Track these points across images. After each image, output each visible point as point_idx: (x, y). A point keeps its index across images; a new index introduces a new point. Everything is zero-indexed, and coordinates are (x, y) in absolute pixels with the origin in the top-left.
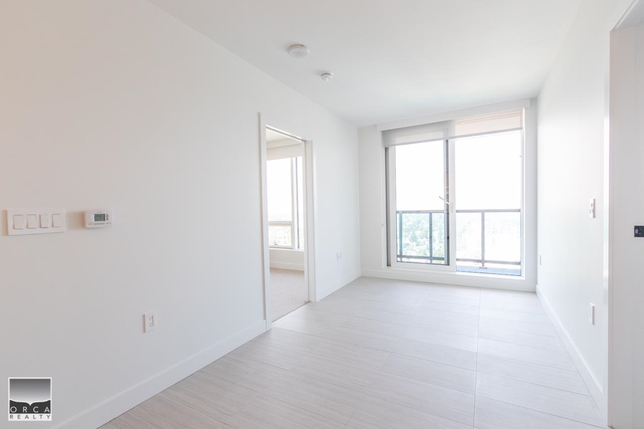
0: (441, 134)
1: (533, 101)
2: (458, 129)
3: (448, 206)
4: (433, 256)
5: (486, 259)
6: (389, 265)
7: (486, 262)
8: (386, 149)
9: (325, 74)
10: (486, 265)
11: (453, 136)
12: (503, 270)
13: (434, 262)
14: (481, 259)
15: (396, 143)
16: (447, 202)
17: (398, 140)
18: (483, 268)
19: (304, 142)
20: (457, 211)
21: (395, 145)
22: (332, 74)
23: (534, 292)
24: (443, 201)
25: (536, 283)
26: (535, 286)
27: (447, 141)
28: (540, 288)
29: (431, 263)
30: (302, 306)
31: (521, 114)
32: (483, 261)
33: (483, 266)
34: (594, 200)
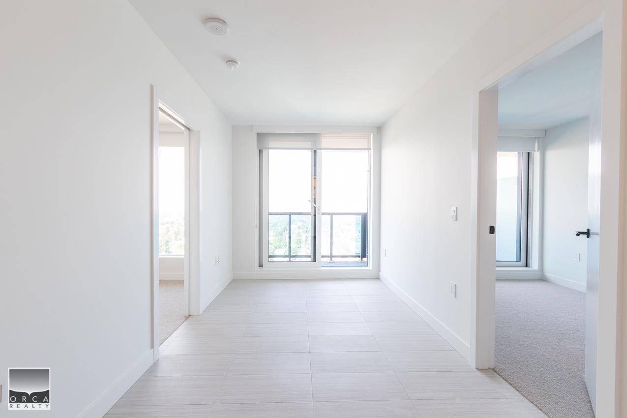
0: (309, 144)
1: (379, 129)
2: (325, 142)
3: (315, 208)
4: (292, 254)
5: (334, 254)
6: (260, 266)
7: (334, 256)
8: (260, 152)
9: (231, 61)
10: (334, 259)
11: (320, 147)
12: (346, 262)
13: (292, 259)
14: (329, 254)
15: (270, 147)
16: (315, 205)
17: (272, 144)
18: (331, 262)
19: (188, 131)
20: (323, 214)
21: (269, 148)
22: (239, 63)
23: (378, 278)
24: (310, 203)
25: (379, 270)
26: (379, 274)
27: (315, 152)
28: (384, 274)
29: (290, 261)
30: (184, 322)
31: (369, 138)
32: (331, 256)
33: (331, 260)
34: (457, 208)
